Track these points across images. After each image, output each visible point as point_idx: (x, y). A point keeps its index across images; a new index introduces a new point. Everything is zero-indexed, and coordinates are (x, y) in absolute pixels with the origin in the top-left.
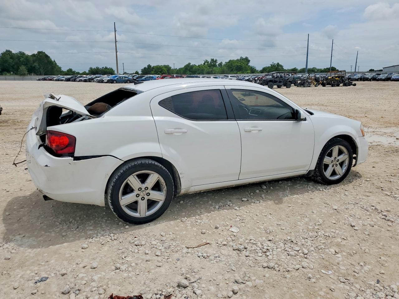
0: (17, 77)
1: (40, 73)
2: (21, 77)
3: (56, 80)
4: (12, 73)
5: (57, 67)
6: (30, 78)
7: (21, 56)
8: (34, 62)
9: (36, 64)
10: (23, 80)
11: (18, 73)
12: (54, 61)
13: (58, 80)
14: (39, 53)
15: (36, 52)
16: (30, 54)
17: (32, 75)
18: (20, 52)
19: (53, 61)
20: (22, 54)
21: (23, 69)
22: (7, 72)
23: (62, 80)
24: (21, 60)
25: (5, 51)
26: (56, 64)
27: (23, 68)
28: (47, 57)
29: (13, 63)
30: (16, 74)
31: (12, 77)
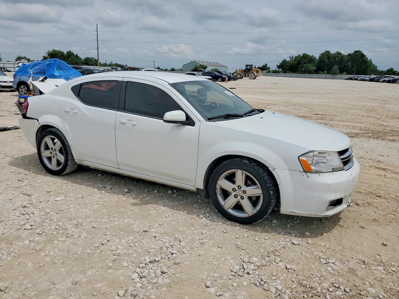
0: (328, 76)
1: (352, 73)
2: (332, 76)
3: (360, 80)
4: (325, 72)
5: (372, 66)
6: (340, 77)
7: (336, 56)
8: (348, 61)
9: (350, 64)
10: (333, 78)
11: (331, 72)
12: (371, 60)
13: (363, 80)
14: (356, 52)
15: (352, 52)
16: (346, 54)
17: (343, 74)
18: (337, 52)
19: (369, 60)
20: (339, 54)
21: (335, 69)
22: (321, 71)
23: (366, 80)
24: (336, 59)
25: (324, 51)
26: (372, 63)
27: (336, 67)
28: (363, 56)
29: (329, 63)
30: (328, 73)
31: (324, 76)
